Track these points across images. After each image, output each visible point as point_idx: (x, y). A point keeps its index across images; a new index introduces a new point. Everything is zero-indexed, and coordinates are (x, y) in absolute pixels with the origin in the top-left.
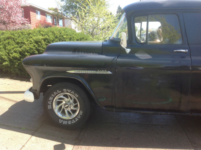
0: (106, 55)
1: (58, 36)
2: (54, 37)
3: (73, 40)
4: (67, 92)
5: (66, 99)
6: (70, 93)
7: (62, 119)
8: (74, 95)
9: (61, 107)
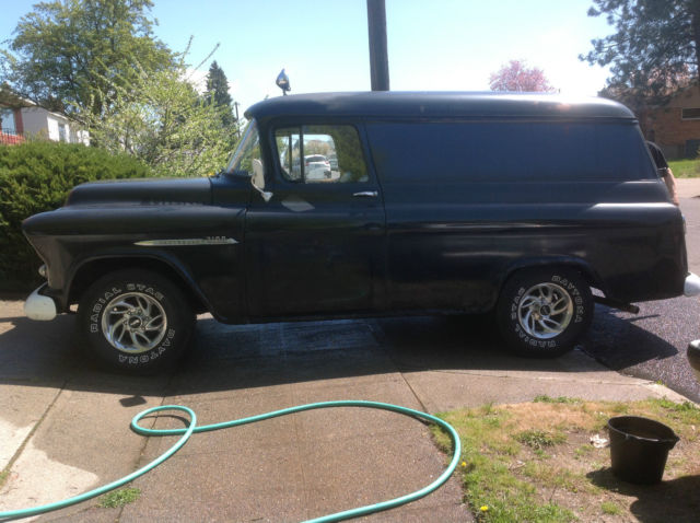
0: (223, 206)
1: (62, 168)
2: (49, 172)
3: (107, 178)
4: (137, 290)
5: (133, 309)
6: (144, 292)
7: (125, 354)
8: (153, 296)
9: (121, 327)
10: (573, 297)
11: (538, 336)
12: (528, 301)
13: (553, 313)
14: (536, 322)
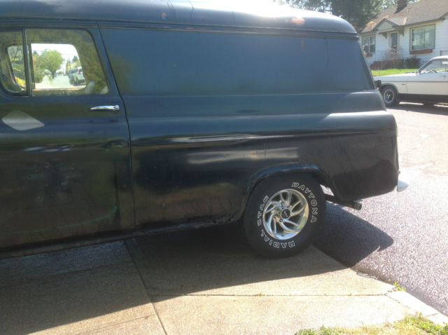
10: (309, 200)
11: (280, 237)
12: (271, 206)
13: (292, 214)
14: (278, 224)
